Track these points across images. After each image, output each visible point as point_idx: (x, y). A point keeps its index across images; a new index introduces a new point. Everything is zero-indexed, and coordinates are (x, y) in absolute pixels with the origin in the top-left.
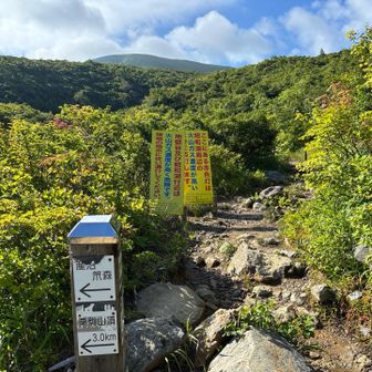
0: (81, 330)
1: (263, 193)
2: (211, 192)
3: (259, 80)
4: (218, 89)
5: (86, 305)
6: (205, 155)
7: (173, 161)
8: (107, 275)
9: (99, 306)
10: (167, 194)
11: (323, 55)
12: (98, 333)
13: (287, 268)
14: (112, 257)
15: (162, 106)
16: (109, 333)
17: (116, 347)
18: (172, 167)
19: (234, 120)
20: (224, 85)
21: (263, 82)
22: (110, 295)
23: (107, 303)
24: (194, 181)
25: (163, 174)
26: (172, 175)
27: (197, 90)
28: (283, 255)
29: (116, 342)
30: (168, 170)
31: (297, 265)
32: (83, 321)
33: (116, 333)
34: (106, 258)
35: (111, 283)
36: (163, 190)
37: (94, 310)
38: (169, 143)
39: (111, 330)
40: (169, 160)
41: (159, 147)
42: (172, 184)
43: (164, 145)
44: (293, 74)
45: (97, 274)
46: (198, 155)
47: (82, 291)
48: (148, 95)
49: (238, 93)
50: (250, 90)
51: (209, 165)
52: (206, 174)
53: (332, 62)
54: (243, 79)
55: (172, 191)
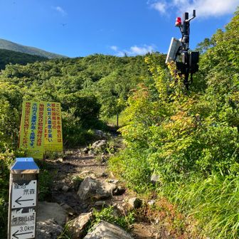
0: (13, 225)
1: (94, 144)
2: (62, 143)
3: (86, 68)
4: (58, 70)
5: (18, 209)
6: (58, 118)
7: (37, 122)
8: (32, 191)
9: (26, 210)
10: (32, 145)
11: (126, 57)
12: (23, 226)
13: (114, 190)
14: (36, 181)
15: (15, 78)
16: (30, 226)
17: (34, 234)
18: (37, 126)
19: (74, 96)
20: (62, 69)
21: (89, 70)
22: (33, 203)
23: (31, 208)
24: (50, 136)
25: (30, 131)
26: (36, 131)
27: (43, 69)
28: (111, 182)
29: (34, 231)
30: (33, 128)
31: (119, 187)
32: (15, 220)
33: (34, 225)
34: (32, 181)
35: (34, 196)
36: (29, 142)
37: (23, 212)
38: (35, 110)
39: (31, 224)
40: (34, 121)
41: (28, 112)
42: (36, 137)
43: (31, 110)
44: (108, 67)
45: (26, 191)
46: (54, 118)
47: (16, 201)
48: (4, 69)
49: (71, 75)
50: (80, 74)
51: (61, 125)
52: (59, 131)
53: (131, 62)
54: (75, 65)
55: (35, 142)
